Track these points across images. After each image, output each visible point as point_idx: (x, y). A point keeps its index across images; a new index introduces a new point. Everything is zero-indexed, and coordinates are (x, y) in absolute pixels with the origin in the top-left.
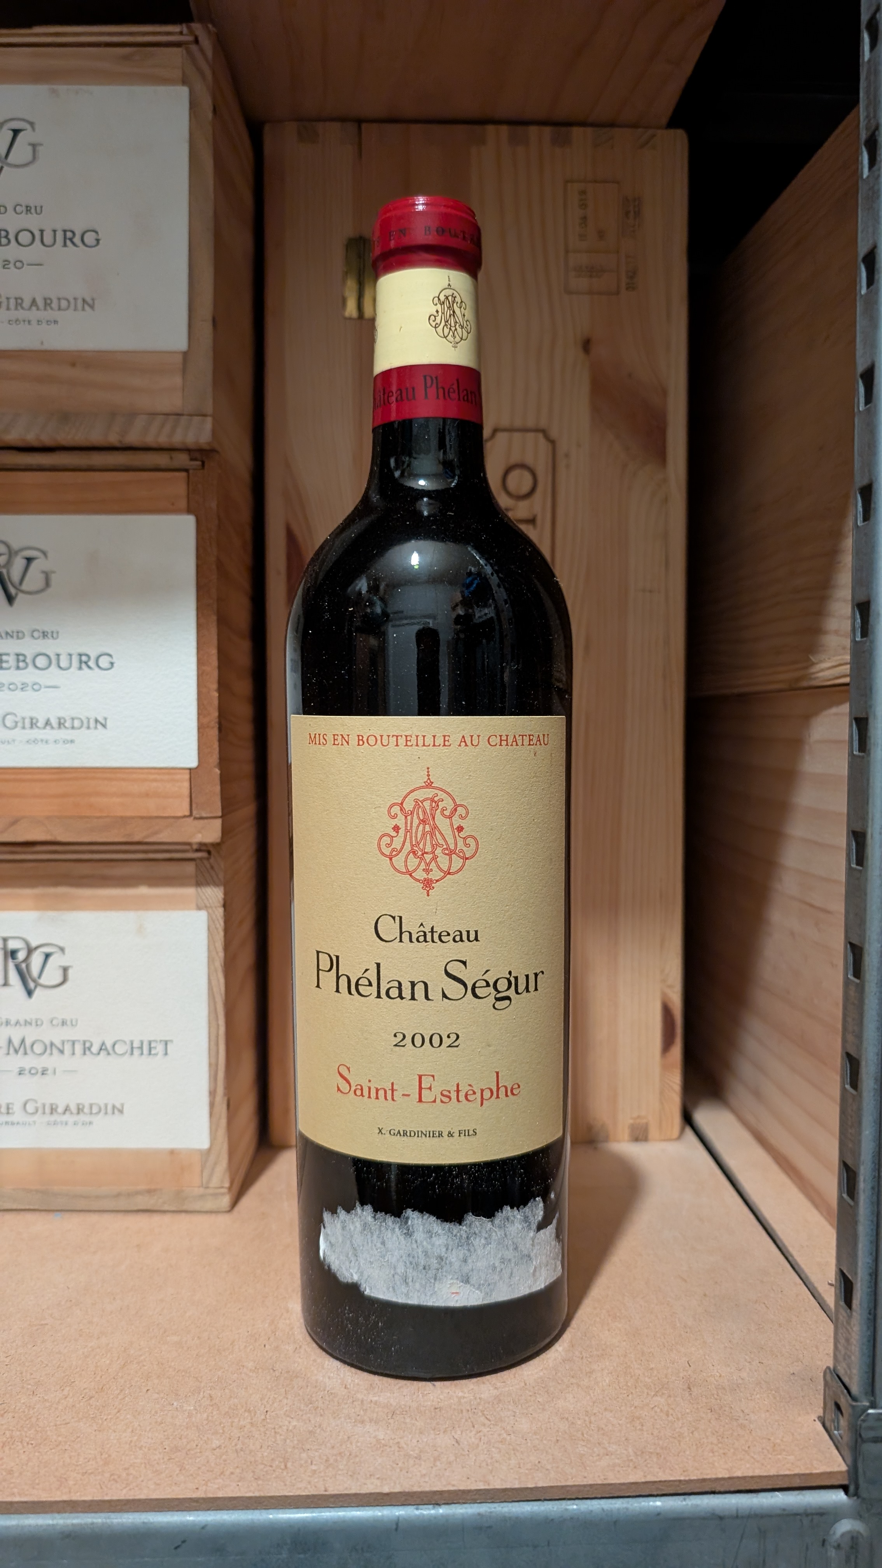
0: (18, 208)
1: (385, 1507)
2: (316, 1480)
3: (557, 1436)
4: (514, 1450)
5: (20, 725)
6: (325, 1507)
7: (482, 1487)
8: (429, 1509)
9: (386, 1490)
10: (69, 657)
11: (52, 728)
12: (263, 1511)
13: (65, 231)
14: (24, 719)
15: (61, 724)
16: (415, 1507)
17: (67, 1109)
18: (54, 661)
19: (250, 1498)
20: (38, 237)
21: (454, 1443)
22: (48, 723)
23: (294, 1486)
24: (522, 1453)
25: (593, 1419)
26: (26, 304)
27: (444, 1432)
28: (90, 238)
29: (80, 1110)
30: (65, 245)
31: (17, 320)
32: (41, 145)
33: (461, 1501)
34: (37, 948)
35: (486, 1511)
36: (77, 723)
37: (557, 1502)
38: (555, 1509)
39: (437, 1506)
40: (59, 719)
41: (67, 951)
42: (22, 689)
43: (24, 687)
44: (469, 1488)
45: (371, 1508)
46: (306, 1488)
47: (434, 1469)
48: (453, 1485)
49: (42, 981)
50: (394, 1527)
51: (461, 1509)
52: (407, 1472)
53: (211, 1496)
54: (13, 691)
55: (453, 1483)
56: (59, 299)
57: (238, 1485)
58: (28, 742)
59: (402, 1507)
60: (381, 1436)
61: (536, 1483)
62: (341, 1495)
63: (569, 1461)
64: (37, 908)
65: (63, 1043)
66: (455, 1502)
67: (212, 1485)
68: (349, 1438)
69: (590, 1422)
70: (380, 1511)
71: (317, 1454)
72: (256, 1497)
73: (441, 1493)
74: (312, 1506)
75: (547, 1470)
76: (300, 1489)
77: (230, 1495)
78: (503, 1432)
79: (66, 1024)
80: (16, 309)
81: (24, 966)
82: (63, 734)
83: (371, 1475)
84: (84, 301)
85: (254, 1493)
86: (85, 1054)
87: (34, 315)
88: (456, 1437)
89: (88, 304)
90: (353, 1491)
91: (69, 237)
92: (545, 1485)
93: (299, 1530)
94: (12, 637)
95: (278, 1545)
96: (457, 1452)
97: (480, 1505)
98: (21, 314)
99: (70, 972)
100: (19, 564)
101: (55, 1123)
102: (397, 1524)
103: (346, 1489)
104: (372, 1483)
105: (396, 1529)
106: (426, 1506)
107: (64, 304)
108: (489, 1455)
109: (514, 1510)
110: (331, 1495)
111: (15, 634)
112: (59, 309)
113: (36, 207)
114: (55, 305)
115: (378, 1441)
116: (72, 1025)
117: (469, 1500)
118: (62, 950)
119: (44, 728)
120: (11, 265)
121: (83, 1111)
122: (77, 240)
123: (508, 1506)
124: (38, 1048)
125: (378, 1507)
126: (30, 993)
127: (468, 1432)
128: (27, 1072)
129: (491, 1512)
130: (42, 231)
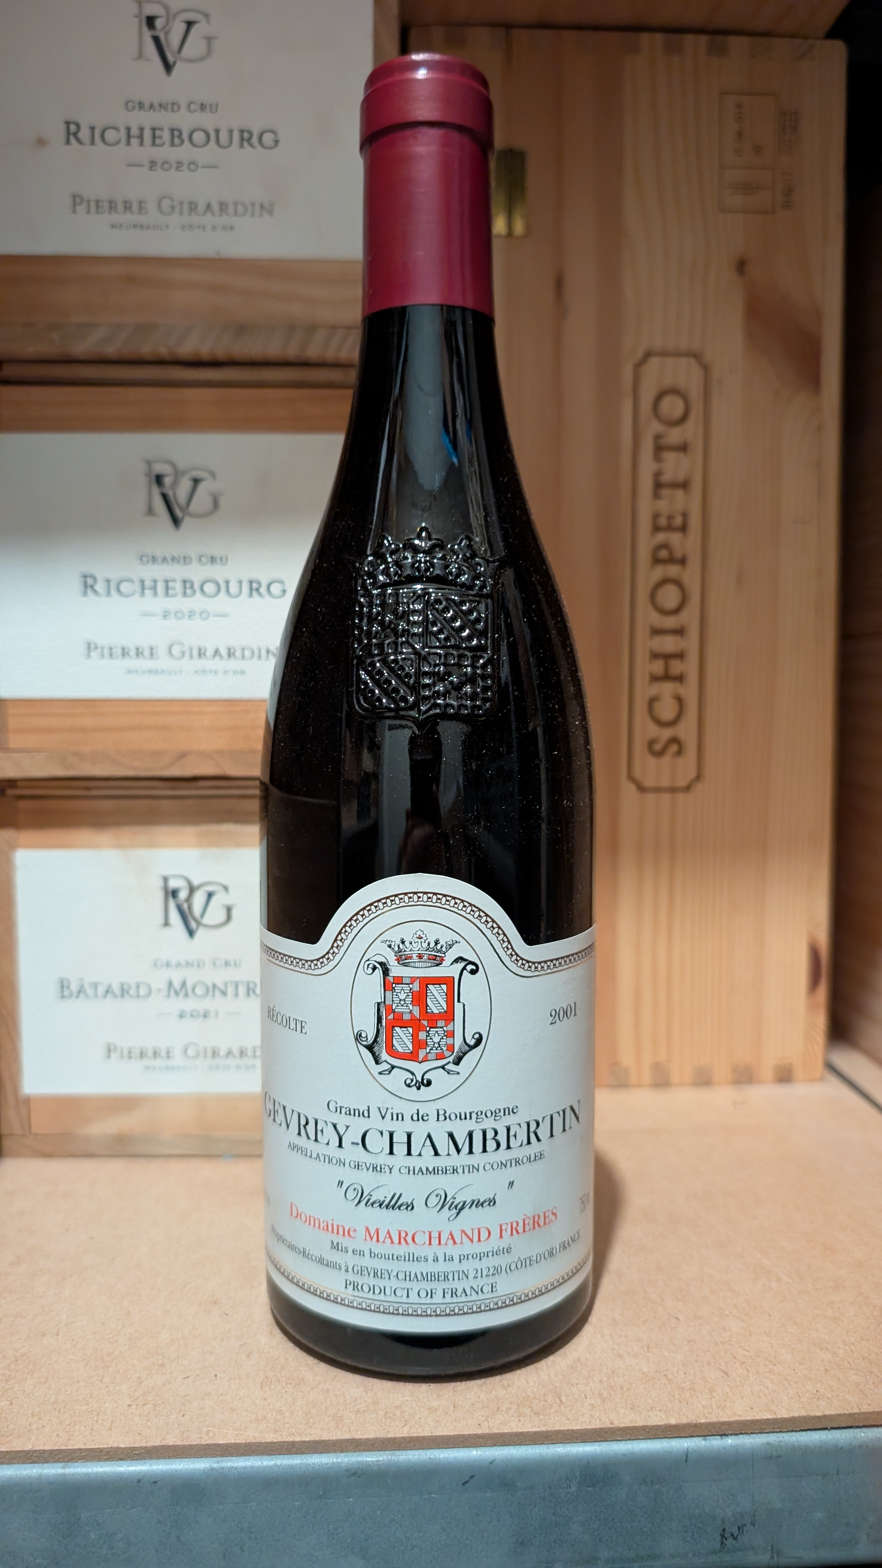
0: (192, 106)
1: (671, 1439)
2: (598, 1414)
3: (824, 1366)
4: (786, 1379)
5: (187, 654)
6: (612, 1441)
7: (770, 1417)
8: (717, 1439)
9: (673, 1421)
10: (238, 584)
11: (221, 657)
12: (550, 1445)
13: (242, 132)
14: (191, 649)
15: (231, 654)
16: (702, 1438)
17: (229, 1053)
18: (223, 589)
19: (536, 1433)
20: (213, 137)
21: (723, 1374)
22: (217, 652)
23: (578, 1420)
24: (796, 1382)
25: (852, 1347)
26: (201, 207)
27: (709, 1363)
28: (268, 138)
29: (242, 1053)
30: (242, 146)
31: (190, 227)
32: (216, 38)
33: (748, 1431)
34: (199, 887)
35: (775, 1441)
36: (247, 653)
37: (844, 1430)
38: (843, 1437)
39: (724, 1437)
40: (229, 650)
41: (230, 890)
42: (190, 616)
43: (191, 614)
44: (756, 1418)
45: (658, 1440)
46: (590, 1422)
47: (713, 1400)
48: (740, 1416)
49: (206, 920)
50: (684, 1458)
51: (749, 1439)
52: (687, 1404)
53: (497, 1432)
54: (180, 619)
55: (739, 1413)
56: (236, 204)
57: (520, 1420)
58: (196, 672)
59: (690, 1438)
60: (645, 1370)
61: (823, 1412)
62: (628, 1427)
63: (847, 1390)
64: (199, 845)
65: (226, 985)
66: (743, 1432)
67: (493, 1420)
68: (613, 1371)
69: (852, 1352)
70: (667, 1442)
71: (588, 1388)
72: (543, 1431)
73: (729, 1424)
74: (599, 1440)
75: (828, 1398)
76: (586, 1422)
77: (515, 1431)
78: (767, 1362)
79: (230, 965)
80: (190, 215)
81: (185, 906)
82: (232, 664)
83: (651, 1408)
84: (262, 207)
85: (539, 1427)
86: (248, 995)
87: (208, 220)
88: (722, 1368)
89: (266, 209)
90: (640, 1423)
91: (246, 137)
92: (832, 1413)
93: (588, 1463)
94: (179, 562)
95: (567, 1479)
96: (729, 1383)
97: (767, 1435)
98: (195, 219)
99: (234, 913)
100: (185, 485)
101: (217, 1067)
102: (687, 1456)
103: (632, 1421)
104: (656, 1416)
105: (686, 1461)
106: (713, 1437)
107: (240, 209)
108: (763, 1385)
109: (802, 1438)
110: (618, 1427)
111: (182, 560)
112: (236, 214)
113: (211, 105)
114: (231, 209)
115: (644, 1373)
116: (235, 965)
117: (755, 1430)
118: (226, 888)
119: (214, 656)
120: (185, 168)
121: (246, 1055)
122: (255, 140)
123: (795, 1436)
124: (199, 991)
125: (666, 1439)
126: (191, 933)
127: (732, 1363)
128: (188, 1015)
129: (780, 1441)
130: (217, 131)
